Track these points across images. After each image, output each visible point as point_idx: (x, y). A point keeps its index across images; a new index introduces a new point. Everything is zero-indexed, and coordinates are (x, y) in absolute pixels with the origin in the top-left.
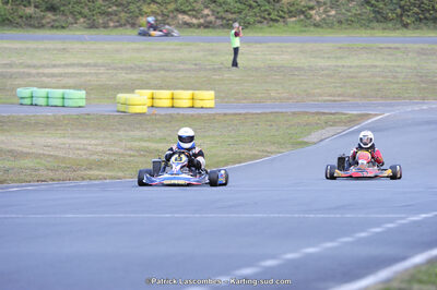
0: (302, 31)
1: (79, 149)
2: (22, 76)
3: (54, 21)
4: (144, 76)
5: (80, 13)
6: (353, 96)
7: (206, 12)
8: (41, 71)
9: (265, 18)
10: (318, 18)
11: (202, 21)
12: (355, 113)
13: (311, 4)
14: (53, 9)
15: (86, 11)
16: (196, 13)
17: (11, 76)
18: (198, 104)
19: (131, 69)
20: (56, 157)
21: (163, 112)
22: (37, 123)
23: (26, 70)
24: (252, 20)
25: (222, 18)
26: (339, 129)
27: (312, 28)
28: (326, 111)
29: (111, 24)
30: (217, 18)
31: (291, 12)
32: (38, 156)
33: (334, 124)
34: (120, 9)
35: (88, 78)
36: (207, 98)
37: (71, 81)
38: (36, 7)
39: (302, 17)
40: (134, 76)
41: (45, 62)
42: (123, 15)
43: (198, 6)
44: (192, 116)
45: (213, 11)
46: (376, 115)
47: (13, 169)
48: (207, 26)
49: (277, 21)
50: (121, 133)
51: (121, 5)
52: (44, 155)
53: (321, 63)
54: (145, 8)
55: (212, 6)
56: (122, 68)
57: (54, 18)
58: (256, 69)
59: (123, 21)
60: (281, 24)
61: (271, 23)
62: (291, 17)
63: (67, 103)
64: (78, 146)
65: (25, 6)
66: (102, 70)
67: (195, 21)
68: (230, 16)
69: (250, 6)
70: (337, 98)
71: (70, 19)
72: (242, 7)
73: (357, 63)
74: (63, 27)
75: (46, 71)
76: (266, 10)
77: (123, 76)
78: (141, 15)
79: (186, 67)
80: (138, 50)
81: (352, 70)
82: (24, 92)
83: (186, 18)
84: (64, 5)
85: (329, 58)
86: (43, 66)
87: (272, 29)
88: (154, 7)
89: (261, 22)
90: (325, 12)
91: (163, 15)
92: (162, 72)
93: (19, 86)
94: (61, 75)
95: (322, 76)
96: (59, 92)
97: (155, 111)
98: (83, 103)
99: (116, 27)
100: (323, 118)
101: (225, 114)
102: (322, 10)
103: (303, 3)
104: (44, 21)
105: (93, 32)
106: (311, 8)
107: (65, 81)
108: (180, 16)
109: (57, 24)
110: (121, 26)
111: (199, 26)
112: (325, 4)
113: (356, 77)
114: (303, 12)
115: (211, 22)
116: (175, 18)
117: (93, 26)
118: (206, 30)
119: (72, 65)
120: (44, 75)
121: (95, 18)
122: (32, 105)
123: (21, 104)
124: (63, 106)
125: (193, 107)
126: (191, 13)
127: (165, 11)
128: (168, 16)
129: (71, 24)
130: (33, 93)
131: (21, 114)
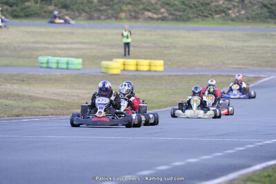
0: (223, 24)
1: (73, 96)
2: (43, 49)
5: (83, 10)
6: (252, 65)
7: (163, 10)
8: (56, 46)
9: (199, 15)
10: (233, 15)
11: (160, 16)
12: (252, 76)
13: (230, 6)
14: (65, 7)
15: (86, 9)
16: (156, 11)
17: (36, 49)
18: (153, 68)
19: (113, 46)
20: (58, 101)
21: (130, 74)
22: (50, 79)
23: (46, 45)
24: (191, 16)
25: (173, 15)
27: (230, 22)
29: (103, 17)
30: (170, 14)
31: (216, 11)
32: (47, 100)
34: (108, 7)
35: (85, 51)
36: (159, 65)
37: (74, 53)
38: (55, 6)
39: (224, 15)
40: (114, 50)
41: (58, 41)
42: (110, 11)
43: (158, 6)
44: (149, 76)
45: (167, 10)
46: (265, 78)
47: (28, 108)
48: (163, 19)
49: (207, 17)
51: (109, 5)
52: (50, 99)
53: (234, 44)
54: (124, 8)
55: (167, 7)
56: (107, 45)
57: (67, 13)
58: (192, 47)
59: (110, 16)
60: (210, 19)
61: (204, 18)
62: (216, 14)
63: (71, 67)
64: (73, 94)
65: (48, 5)
66: (94, 46)
67: (155, 16)
68: (177, 13)
69: (191, 7)
70: (242, 67)
71: (77, 14)
72: (185, 7)
73: (256, 44)
75: (59, 46)
76: (200, 10)
77: (107, 50)
78: (121, 11)
79: (148, 45)
82: (43, 59)
83: (150, 14)
84: (73, 5)
85: (239, 41)
86: (57, 43)
87: (204, 22)
88: (129, 7)
89: (197, 17)
90: (238, 11)
91: (135, 12)
92: (132, 48)
93: (41, 55)
94: (68, 49)
95: (233, 52)
96: (65, 60)
97: (126, 73)
98: (80, 67)
99: (105, 19)
101: (170, 76)
102: (236, 10)
103: (224, 6)
105: (91, 22)
106: (229, 9)
107: (70, 53)
108: (146, 13)
110: (108, 18)
111: (158, 19)
112: (238, 7)
113: (255, 53)
114: (224, 12)
115: (165, 17)
116: (143, 14)
117: (91, 18)
118: (162, 22)
119: (76, 43)
120: (57, 49)
121: (92, 13)
122: (48, 67)
123: (41, 67)
124: (68, 69)
125: (150, 71)
126: (153, 11)
127: (137, 10)
128: (138, 13)
129: (78, 17)
130: (48, 60)
131: (41, 74)
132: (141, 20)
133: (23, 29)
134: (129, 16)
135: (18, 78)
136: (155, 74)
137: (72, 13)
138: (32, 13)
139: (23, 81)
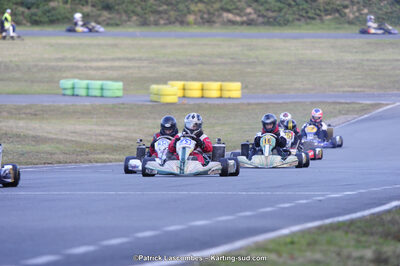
0: (337, 28)
1: (101, 135)
2: (72, 68)
3: (110, 19)
4: (183, 69)
5: (133, 12)
6: (372, 87)
7: (249, 10)
8: (89, 64)
9: (302, 16)
10: (351, 16)
11: (245, 18)
12: (368, 102)
13: (346, 3)
14: (108, 8)
15: (139, 10)
16: (239, 11)
17: (60, 69)
18: (226, 94)
19: (172, 63)
21: (192, 102)
22: (75, 112)
23: (76, 64)
24: (291, 19)
25: (263, 16)
26: (349, 117)
27: (346, 26)
28: (343, 101)
29: (162, 22)
30: (259, 16)
31: (326, 10)
33: (348, 112)
34: (170, 8)
35: (131, 71)
36: (234, 89)
37: (115, 74)
38: (93, 6)
39: (337, 15)
40: (173, 69)
41: (94, 56)
42: (172, 13)
43: (242, 4)
44: (218, 105)
45: (255, 10)
46: (387, 105)
47: (29, 153)
48: (250, 23)
49: (313, 19)
50: (149, 121)
51: (171, 4)
53: (349, 57)
54: (193, 7)
55: (255, 5)
56: (164, 62)
57: (109, 16)
58: (287, 63)
59: (173, 19)
60: (318, 21)
61: (308, 21)
62: (326, 15)
63: (106, 93)
64: (103, 132)
65: (83, 5)
66: (145, 63)
67: (238, 19)
68: (270, 14)
69: (290, 5)
70: (356, 89)
71: (124, 17)
72: (282, 5)
73: (382, 57)
74: (117, 25)
75: (94, 64)
76: (303, 9)
77: (164, 69)
78: (189, 13)
79: (224, 60)
80: (182, 45)
81: (375, 64)
82: (66, 83)
83: (230, 16)
84: (118, 4)
85: (356, 52)
86: (92, 60)
87: (309, 27)
88: (201, 6)
89: (299, 20)
90: (359, 10)
91: (209, 13)
92: (200, 66)
93: (66, 78)
94: (106, 68)
95: (347, 68)
96: (97, 84)
97: (185, 101)
98: (120, 93)
99: (165, 24)
100: (338, 107)
101: (249, 104)
102: (355, 8)
103: (338, 2)
104: (100, 19)
105: (145, 30)
106: (346, 7)
107: (109, 73)
108: (225, 15)
109: (112, 22)
110: (170, 23)
111: (242, 23)
112: (358, 3)
113: (377, 70)
114: (338, 11)
115: (252, 20)
116: (220, 16)
117: (144, 23)
118: (249, 27)
119: (119, 59)
120: (91, 68)
121: (147, 16)
122: (73, 95)
123: (64, 95)
124: (102, 96)
125: (221, 97)
126: (235, 11)
127: (212, 10)
128: (214, 14)
129: (126, 21)
130: (74, 84)
131: (62, 104)
132: (217, 25)
133: (45, 40)
134: (199, 20)
135: (28, 111)
136: (228, 102)
137: (117, 17)
138: (59, 17)
139: (36, 115)
